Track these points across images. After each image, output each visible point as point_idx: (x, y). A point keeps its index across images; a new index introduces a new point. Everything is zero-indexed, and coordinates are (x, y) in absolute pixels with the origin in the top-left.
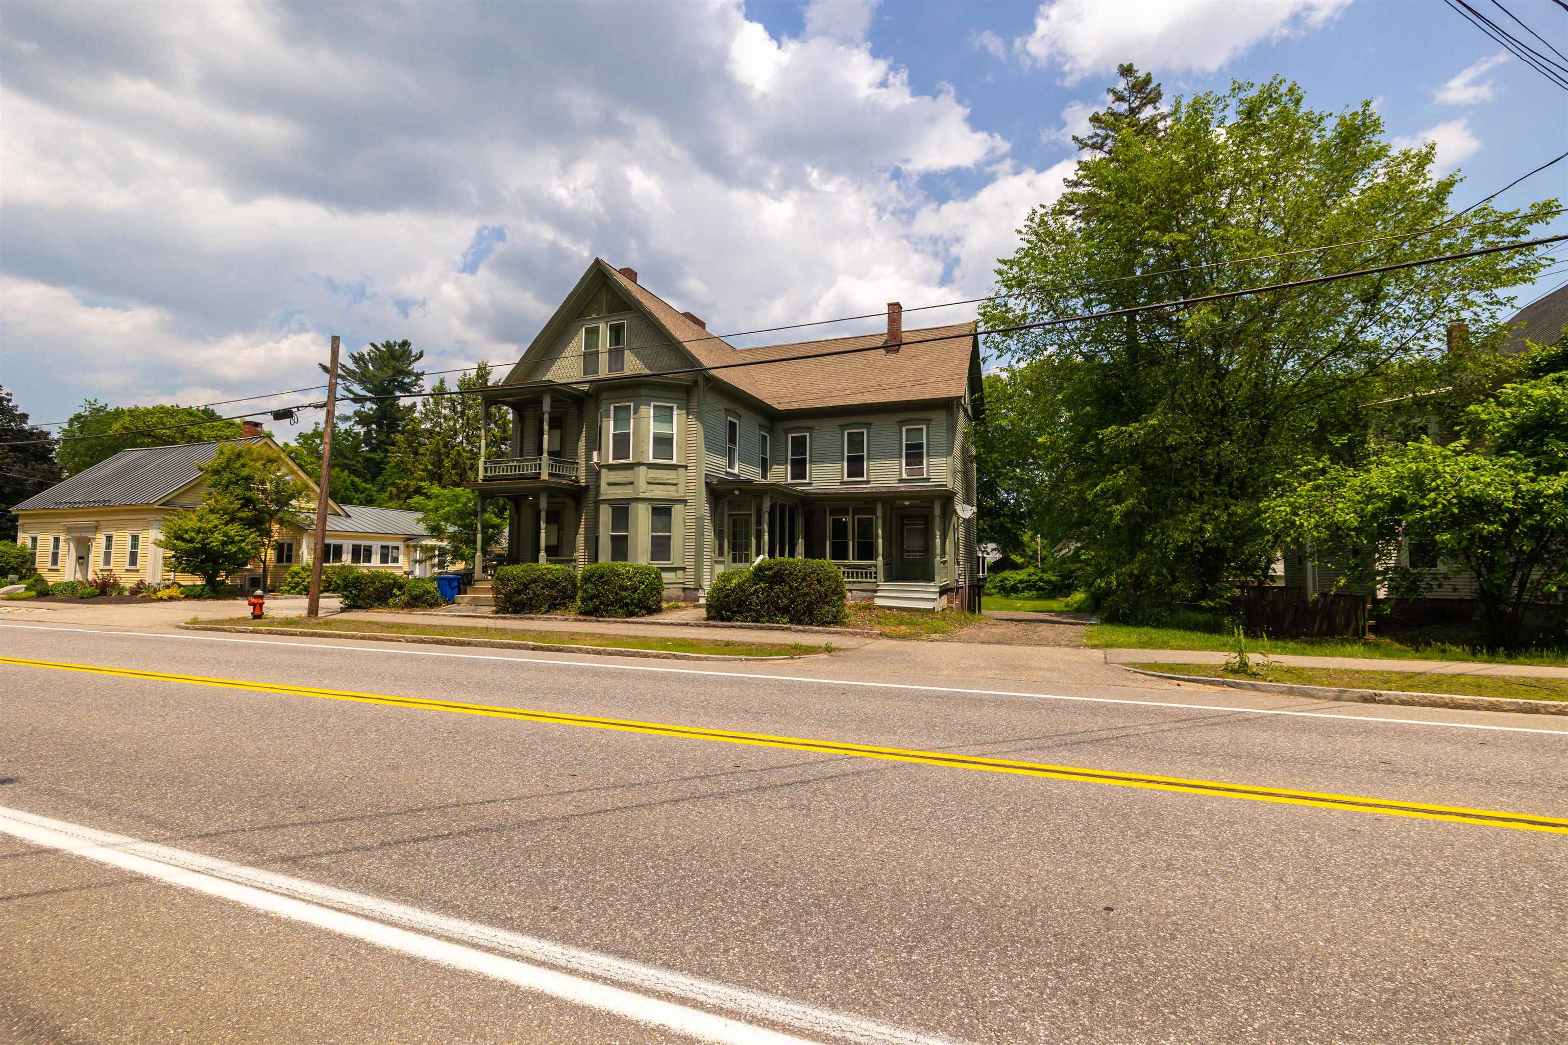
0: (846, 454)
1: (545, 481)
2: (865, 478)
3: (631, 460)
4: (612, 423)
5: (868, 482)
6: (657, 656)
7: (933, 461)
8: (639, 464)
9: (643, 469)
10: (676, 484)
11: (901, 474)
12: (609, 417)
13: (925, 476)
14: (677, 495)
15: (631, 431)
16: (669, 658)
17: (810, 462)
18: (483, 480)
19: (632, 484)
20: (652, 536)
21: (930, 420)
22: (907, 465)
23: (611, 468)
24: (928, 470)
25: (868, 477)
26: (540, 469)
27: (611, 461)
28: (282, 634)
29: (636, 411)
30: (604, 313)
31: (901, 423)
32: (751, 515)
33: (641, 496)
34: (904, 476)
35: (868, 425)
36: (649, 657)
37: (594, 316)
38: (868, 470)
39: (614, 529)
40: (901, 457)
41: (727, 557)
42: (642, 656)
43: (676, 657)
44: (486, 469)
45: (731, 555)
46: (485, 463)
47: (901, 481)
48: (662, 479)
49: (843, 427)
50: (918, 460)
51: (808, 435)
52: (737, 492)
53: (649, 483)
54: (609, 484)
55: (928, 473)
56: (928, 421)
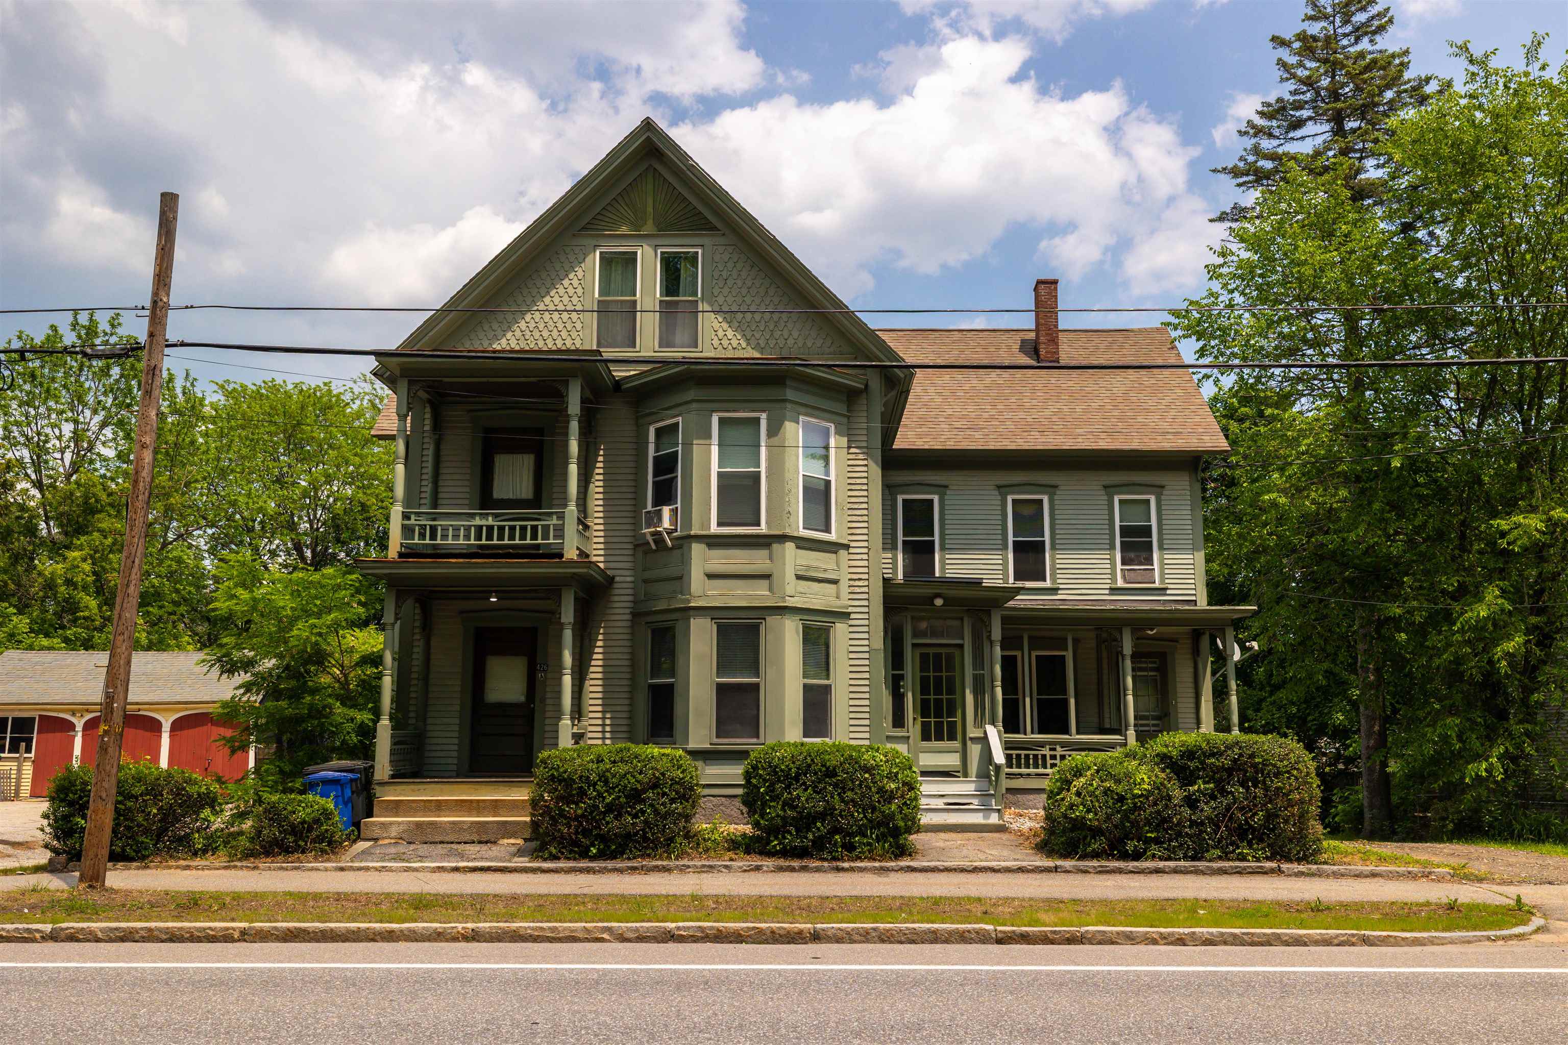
0: (1011, 539)
1: (571, 562)
2: (1048, 584)
3: (763, 529)
4: (715, 450)
5: (1054, 591)
6: (1326, 942)
7: (1170, 557)
8: (783, 538)
9: (790, 546)
10: (835, 582)
11: (1114, 579)
12: (709, 436)
13: (1157, 585)
14: (838, 603)
15: (763, 469)
16: (1353, 944)
17: (943, 548)
18: (401, 555)
19: (767, 577)
20: (805, 686)
21: (1163, 487)
22: (1123, 563)
23: (714, 542)
24: (1162, 574)
25: (1054, 579)
26: (562, 537)
27: (714, 529)
28: (173, 937)
29: (774, 430)
30: (649, 228)
31: (1110, 489)
32: (961, 646)
33: (791, 602)
34: (1120, 583)
35: (1051, 489)
36: (1305, 944)
37: (624, 230)
38: (1054, 569)
39: (723, 666)
40: (1112, 547)
41: (913, 728)
42: (1287, 944)
43: (1366, 941)
44: (407, 531)
45: (918, 726)
46: (406, 516)
47: (1114, 590)
48: (817, 569)
49: (1003, 489)
50: (1144, 555)
51: (936, 499)
52: (939, 602)
53: (799, 577)
54: (711, 576)
55: (1162, 579)
56: (1158, 489)
